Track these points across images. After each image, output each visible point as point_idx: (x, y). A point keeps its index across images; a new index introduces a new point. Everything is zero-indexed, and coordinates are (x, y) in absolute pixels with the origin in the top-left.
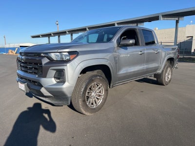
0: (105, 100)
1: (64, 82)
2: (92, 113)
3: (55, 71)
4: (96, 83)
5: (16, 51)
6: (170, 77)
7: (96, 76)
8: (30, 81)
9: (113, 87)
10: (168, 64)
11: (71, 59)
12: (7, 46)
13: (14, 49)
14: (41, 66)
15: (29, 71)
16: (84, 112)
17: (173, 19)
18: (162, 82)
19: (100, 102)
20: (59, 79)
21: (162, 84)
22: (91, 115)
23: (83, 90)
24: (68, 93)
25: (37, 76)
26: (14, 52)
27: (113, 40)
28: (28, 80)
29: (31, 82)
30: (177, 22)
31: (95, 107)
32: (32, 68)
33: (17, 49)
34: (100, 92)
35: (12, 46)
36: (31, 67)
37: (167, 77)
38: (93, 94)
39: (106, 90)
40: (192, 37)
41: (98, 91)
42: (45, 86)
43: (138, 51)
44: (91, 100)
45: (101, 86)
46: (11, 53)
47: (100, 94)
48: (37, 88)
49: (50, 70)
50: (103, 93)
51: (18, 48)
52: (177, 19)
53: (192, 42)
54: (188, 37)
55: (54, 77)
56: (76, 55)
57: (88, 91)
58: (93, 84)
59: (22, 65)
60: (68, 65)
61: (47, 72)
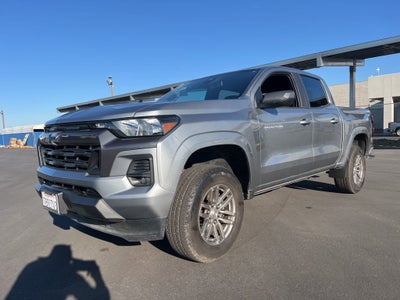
0: (238, 226)
1: (150, 184)
2: (212, 256)
3: (129, 161)
4: (218, 186)
5: (25, 140)
6: (361, 174)
7: (218, 170)
8: (69, 186)
9: (253, 196)
10: (356, 147)
11: (165, 132)
12: (8, 131)
13: (21, 136)
14: (98, 151)
15: (67, 165)
16: (195, 255)
17: (344, 63)
18: (348, 186)
19: (228, 231)
20: (138, 178)
21: (348, 191)
22: (210, 261)
23: (191, 203)
24: (160, 209)
25: (87, 174)
26: (22, 143)
27: (247, 95)
28: (66, 185)
29: (72, 190)
30: (352, 70)
31: (217, 243)
32: (75, 158)
33: (27, 136)
34: (227, 208)
35: (17, 130)
36: (73, 155)
37: (357, 175)
38: (212, 212)
39: (240, 204)
40: (382, 99)
41: (222, 206)
42: (106, 196)
43: (299, 118)
44: (209, 226)
45: (229, 194)
46: (14, 145)
47: (226, 212)
48: (86, 201)
49: (117, 159)
50: (233, 211)
51: (31, 134)
52: (352, 64)
53: (383, 109)
54: (374, 100)
55: (128, 175)
56: (174, 124)
57: (202, 205)
58: (212, 189)
59: (50, 153)
60: (160, 144)
61: (112, 164)
